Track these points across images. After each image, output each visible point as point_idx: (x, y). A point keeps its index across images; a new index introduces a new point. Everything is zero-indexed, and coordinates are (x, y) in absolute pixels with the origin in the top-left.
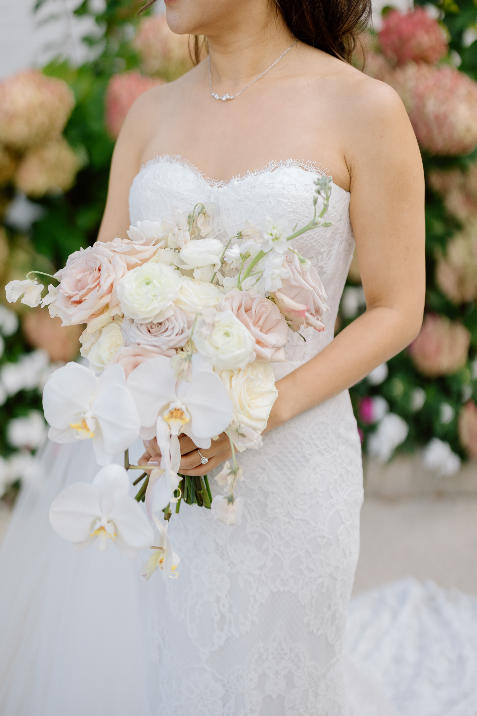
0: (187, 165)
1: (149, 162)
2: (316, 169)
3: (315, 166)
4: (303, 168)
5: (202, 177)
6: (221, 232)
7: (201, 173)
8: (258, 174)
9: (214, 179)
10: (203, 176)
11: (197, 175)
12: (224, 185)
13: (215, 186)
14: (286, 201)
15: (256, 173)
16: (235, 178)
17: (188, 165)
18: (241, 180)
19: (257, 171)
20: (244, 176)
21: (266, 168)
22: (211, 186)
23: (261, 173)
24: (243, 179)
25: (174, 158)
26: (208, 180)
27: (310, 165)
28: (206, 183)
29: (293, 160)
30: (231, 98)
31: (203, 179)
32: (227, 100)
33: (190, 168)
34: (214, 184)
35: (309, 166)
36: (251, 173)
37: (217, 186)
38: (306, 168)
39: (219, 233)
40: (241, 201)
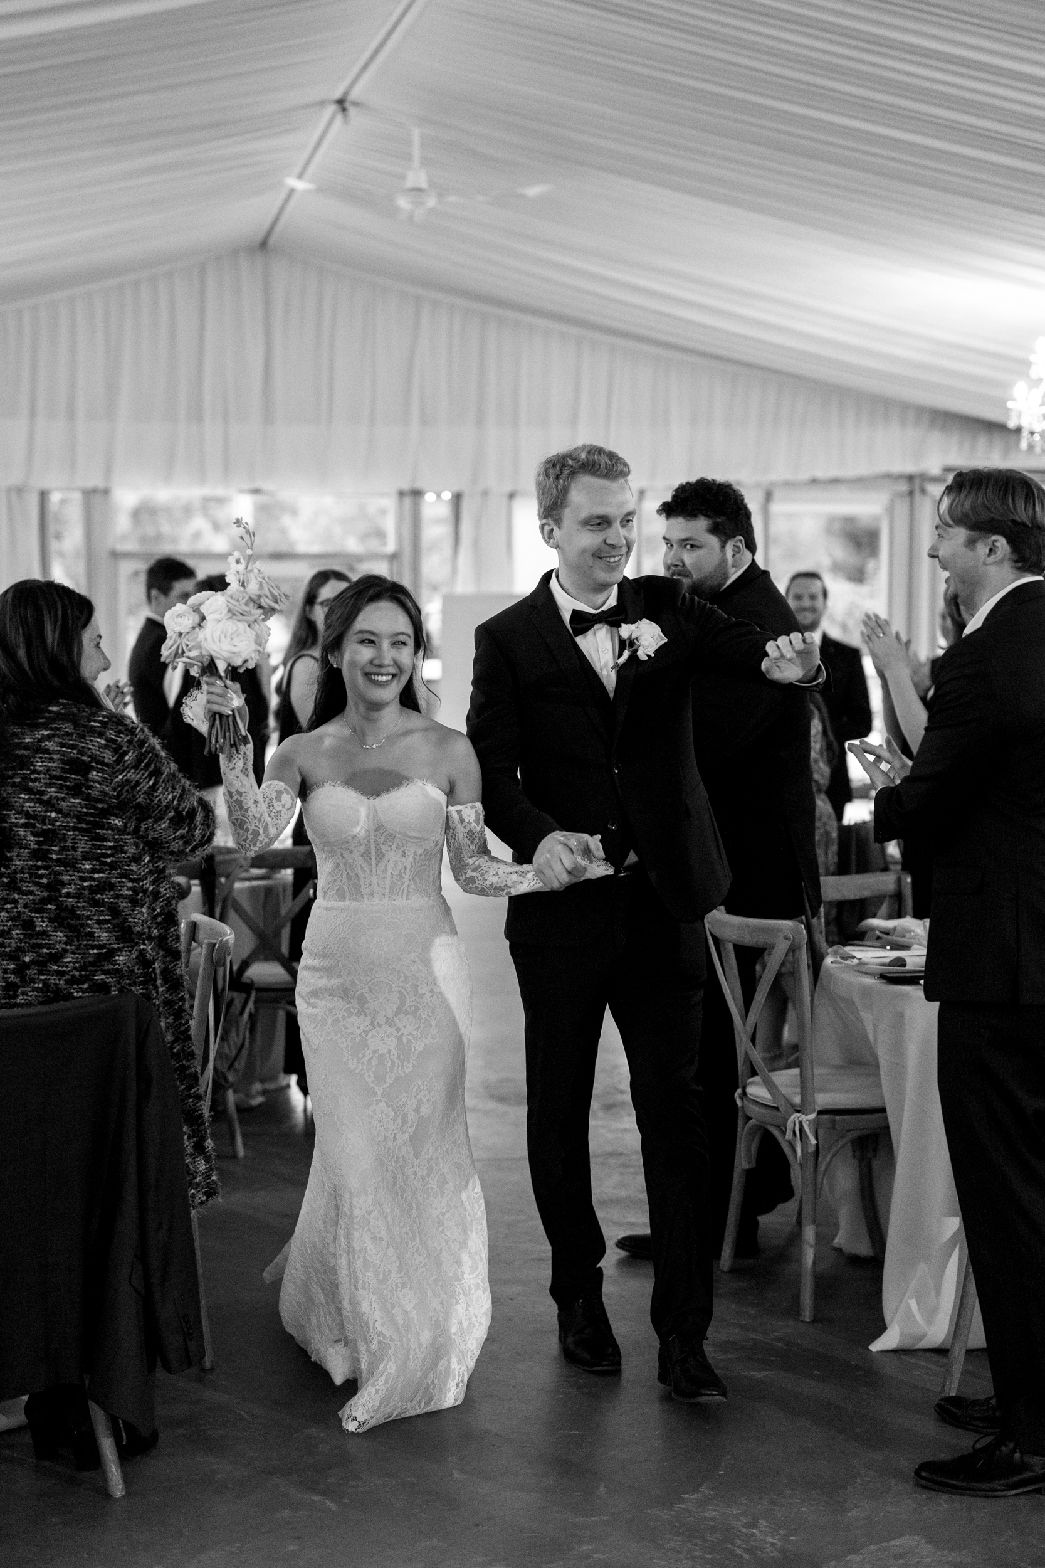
5: (361, 795)
37: (373, 799)
40: (392, 805)
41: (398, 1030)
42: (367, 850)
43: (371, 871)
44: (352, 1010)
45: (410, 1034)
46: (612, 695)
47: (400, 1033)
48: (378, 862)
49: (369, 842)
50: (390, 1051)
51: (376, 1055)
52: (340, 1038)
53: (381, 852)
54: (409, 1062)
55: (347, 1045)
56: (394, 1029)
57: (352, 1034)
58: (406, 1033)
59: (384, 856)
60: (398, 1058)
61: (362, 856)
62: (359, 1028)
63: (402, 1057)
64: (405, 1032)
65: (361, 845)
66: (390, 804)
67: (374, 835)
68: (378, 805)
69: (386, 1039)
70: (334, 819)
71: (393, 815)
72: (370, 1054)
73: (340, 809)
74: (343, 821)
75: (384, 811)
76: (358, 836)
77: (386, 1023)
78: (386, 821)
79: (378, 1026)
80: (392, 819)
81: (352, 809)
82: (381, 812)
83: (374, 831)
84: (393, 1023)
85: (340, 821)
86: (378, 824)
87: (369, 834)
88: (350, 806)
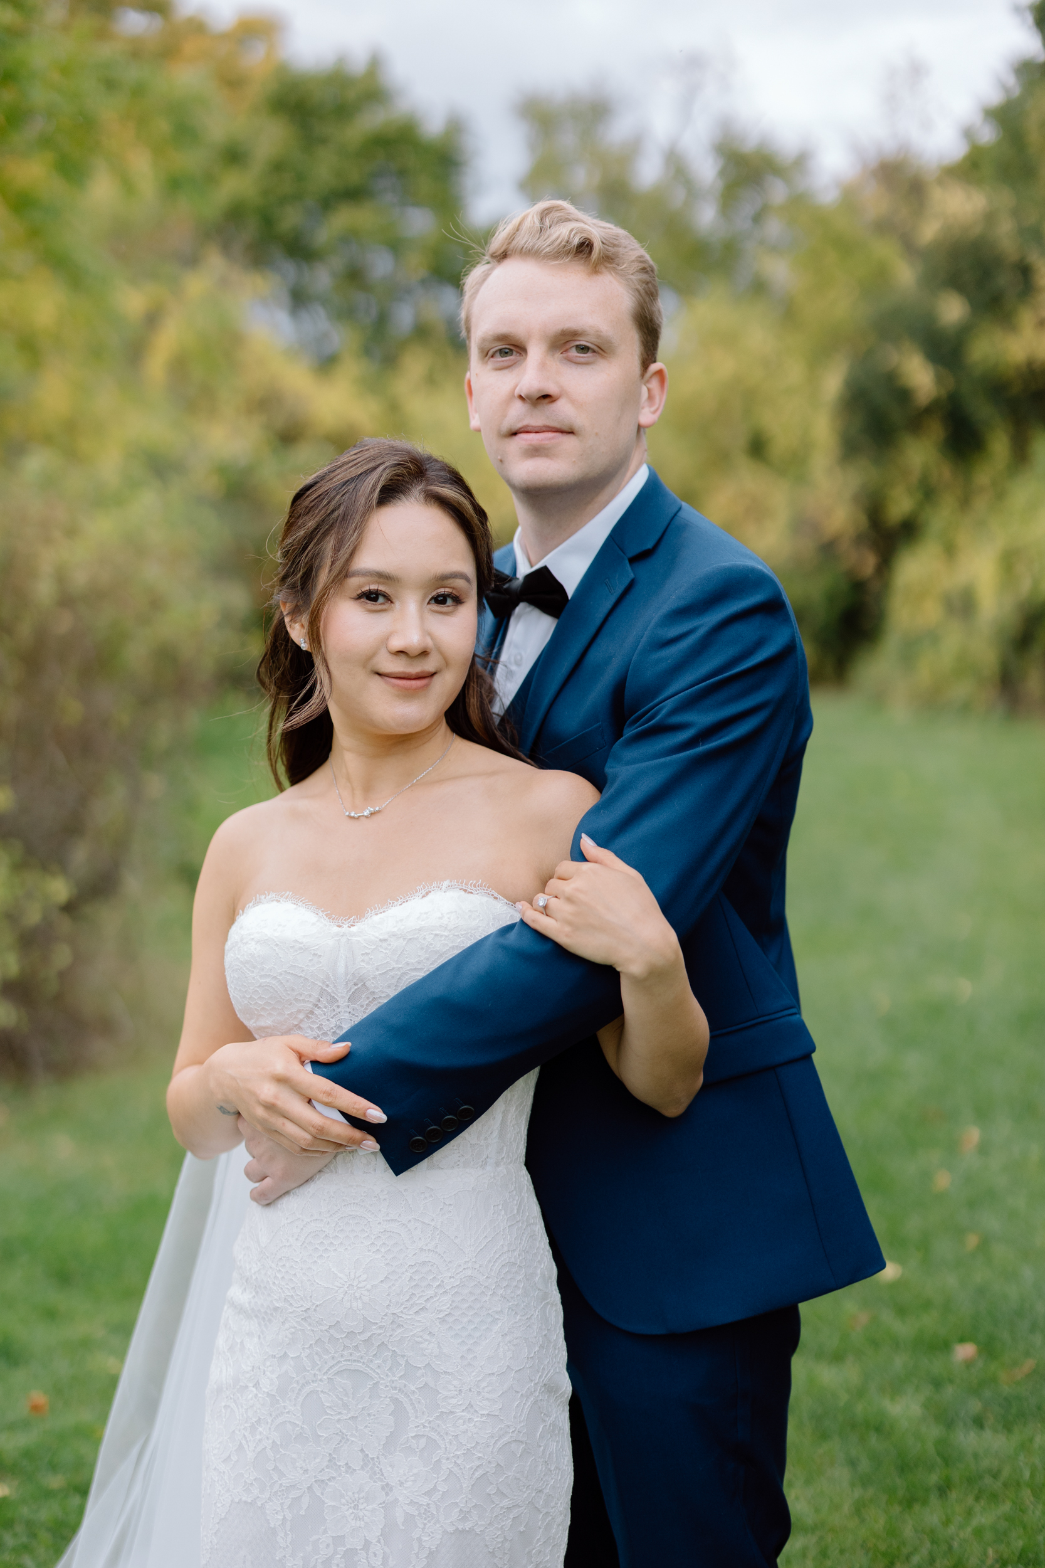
0: (301, 903)
1: (248, 906)
2: (484, 890)
3: (481, 886)
4: (465, 891)
5: (325, 917)
6: (359, 986)
7: (322, 911)
8: (404, 902)
9: (342, 917)
10: (327, 915)
11: (317, 914)
12: (357, 922)
13: (344, 926)
14: (446, 934)
15: (400, 901)
16: (372, 910)
17: (303, 903)
18: (381, 913)
19: (401, 898)
20: (385, 907)
21: (414, 894)
22: (340, 926)
23: (407, 901)
24: (384, 912)
25: (282, 896)
26: (333, 919)
27: (475, 886)
28: (332, 924)
29: (451, 881)
30: (377, 809)
31: (327, 918)
32: (372, 814)
33: (307, 907)
34: (342, 923)
35: (473, 888)
36: (393, 903)
37: (347, 925)
38: (470, 891)
39: (356, 987)
40: (385, 940)
41: (387, 1489)
45: (413, 1503)
50: (367, 1544)
58: (403, 1499)
64: (402, 1495)
66: (381, 937)
67: (348, 1010)
68: (356, 939)
69: (361, 1507)
70: (262, 973)
71: (385, 962)
72: (328, 1545)
73: (276, 948)
74: (280, 978)
75: (369, 954)
76: (317, 1012)
77: (362, 1468)
78: (372, 976)
79: (347, 1472)
80: (383, 972)
81: (301, 948)
82: (363, 954)
83: (347, 1001)
84: (378, 1470)
85: (275, 978)
86: (355, 984)
87: (338, 1006)
88: (296, 941)
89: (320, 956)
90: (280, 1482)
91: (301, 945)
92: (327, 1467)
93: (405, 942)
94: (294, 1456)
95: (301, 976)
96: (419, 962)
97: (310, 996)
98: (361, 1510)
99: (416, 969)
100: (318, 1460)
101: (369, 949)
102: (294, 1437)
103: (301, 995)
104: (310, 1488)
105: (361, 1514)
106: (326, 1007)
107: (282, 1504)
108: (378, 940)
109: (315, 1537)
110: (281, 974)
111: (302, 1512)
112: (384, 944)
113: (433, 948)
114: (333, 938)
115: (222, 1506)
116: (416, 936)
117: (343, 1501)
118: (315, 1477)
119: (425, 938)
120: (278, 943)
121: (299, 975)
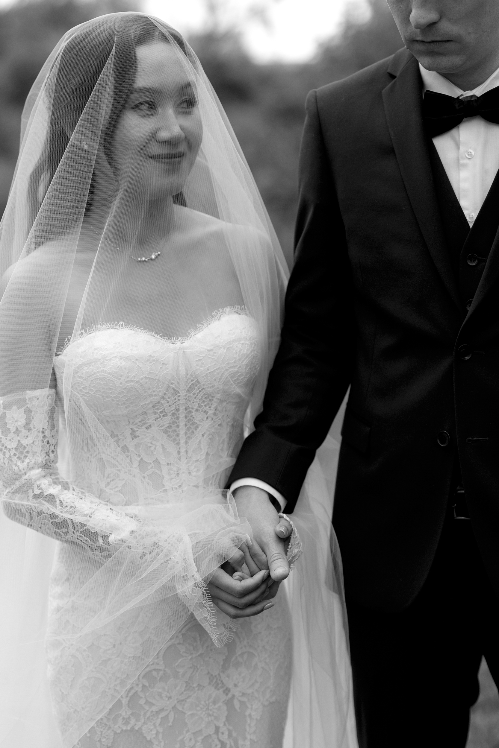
2: (245, 312)
3: (244, 310)
4: (237, 313)
5: (160, 337)
13: (176, 343)
22: (173, 343)
26: (167, 339)
27: (241, 309)
28: (167, 342)
29: (230, 307)
31: (162, 339)
34: (175, 341)
37: (179, 342)
38: (240, 313)
39: (192, 383)
40: (212, 350)
41: (227, 691)
42: (174, 423)
43: (179, 453)
44: (154, 673)
45: (244, 694)
46: (471, 225)
47: (230, 695)
48: (189, 438)
49: (178, 410)
50: (217, 729)
51: (200, 739)
52: (145, 723)
53: (194, 423)
54: (245, 739)
55: (158, 732)
56: (221, 691)
57: (162, 710)
58: (236, 694)
59: (196, 428)
60: (230, 735)
61: (166, 432)
62: (170, 698)
63: (234, 734)
64: (236, 692)
65: (165, 415)
66: (209, 348)
67: (185, 398)
68: (190, 351)
69: (210, 708)
70: (128, 379)
71: (214, 364)
72: (191, 740)
73: (137, 362)
74: (142, 381)
75: (201, 360)
76: (163, 401)
77: (209, 684)
78: (204, 374)
79: (199, 689)
80: (212, 370)
81: (154, 360)
82: (196, 361)
83: (186, 392)
84: (219, 682)
85: (138, 382)
86: (192, 381)
87: (179, 396)
88: (150, 356)
89: (166, 364)
90: (151, 710)
91: (154, 358)
92: (185, 690)
93: (225, 350)
94: (160, 690)
95: (156, 379)
96: (235, 362)
97: (160, 391)
98: (211, 710)
99: (234, 367)
100: (178, 688)
101: (201, 357)
102: (158, 678)
103: (154, 392)
104: (174, 708)
105: (211, 713)
106: (169, 398)
107: (154, 724)
108: (206, 350)
109: (181, 737)
110: (142, 379)
111: (170, 724)
112: (211, 353)
113: (243, 352)
114: (172, 351)
115: (107, 740)
116: (231, 346)
117: (198, 708)
118: (177, 699)
119: (237, 347)
120: (138, 358)
121: (155, 378)
